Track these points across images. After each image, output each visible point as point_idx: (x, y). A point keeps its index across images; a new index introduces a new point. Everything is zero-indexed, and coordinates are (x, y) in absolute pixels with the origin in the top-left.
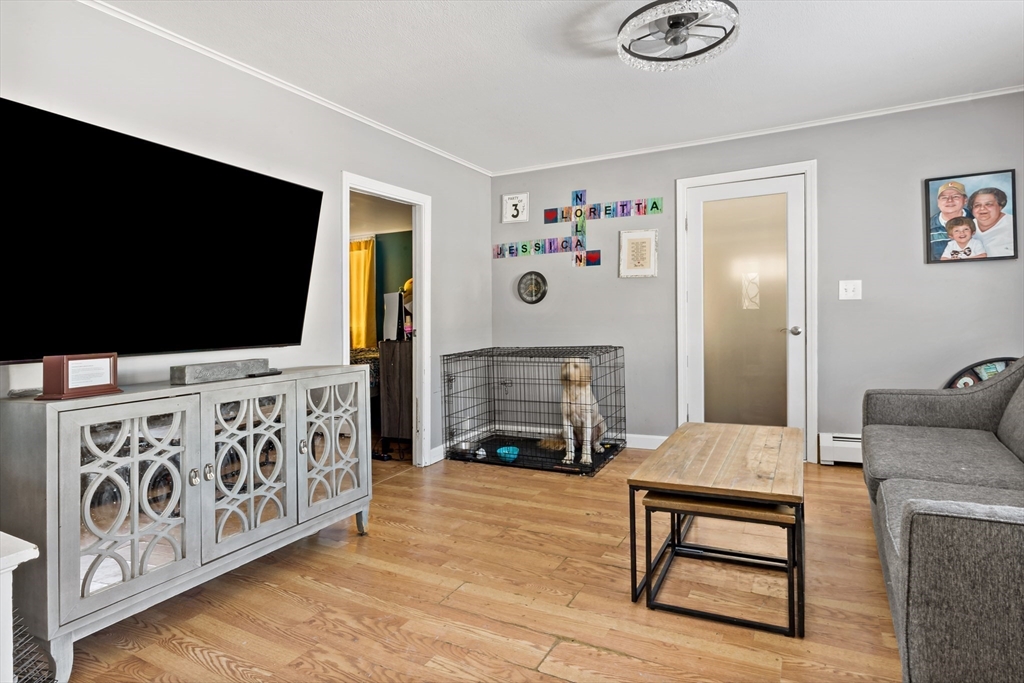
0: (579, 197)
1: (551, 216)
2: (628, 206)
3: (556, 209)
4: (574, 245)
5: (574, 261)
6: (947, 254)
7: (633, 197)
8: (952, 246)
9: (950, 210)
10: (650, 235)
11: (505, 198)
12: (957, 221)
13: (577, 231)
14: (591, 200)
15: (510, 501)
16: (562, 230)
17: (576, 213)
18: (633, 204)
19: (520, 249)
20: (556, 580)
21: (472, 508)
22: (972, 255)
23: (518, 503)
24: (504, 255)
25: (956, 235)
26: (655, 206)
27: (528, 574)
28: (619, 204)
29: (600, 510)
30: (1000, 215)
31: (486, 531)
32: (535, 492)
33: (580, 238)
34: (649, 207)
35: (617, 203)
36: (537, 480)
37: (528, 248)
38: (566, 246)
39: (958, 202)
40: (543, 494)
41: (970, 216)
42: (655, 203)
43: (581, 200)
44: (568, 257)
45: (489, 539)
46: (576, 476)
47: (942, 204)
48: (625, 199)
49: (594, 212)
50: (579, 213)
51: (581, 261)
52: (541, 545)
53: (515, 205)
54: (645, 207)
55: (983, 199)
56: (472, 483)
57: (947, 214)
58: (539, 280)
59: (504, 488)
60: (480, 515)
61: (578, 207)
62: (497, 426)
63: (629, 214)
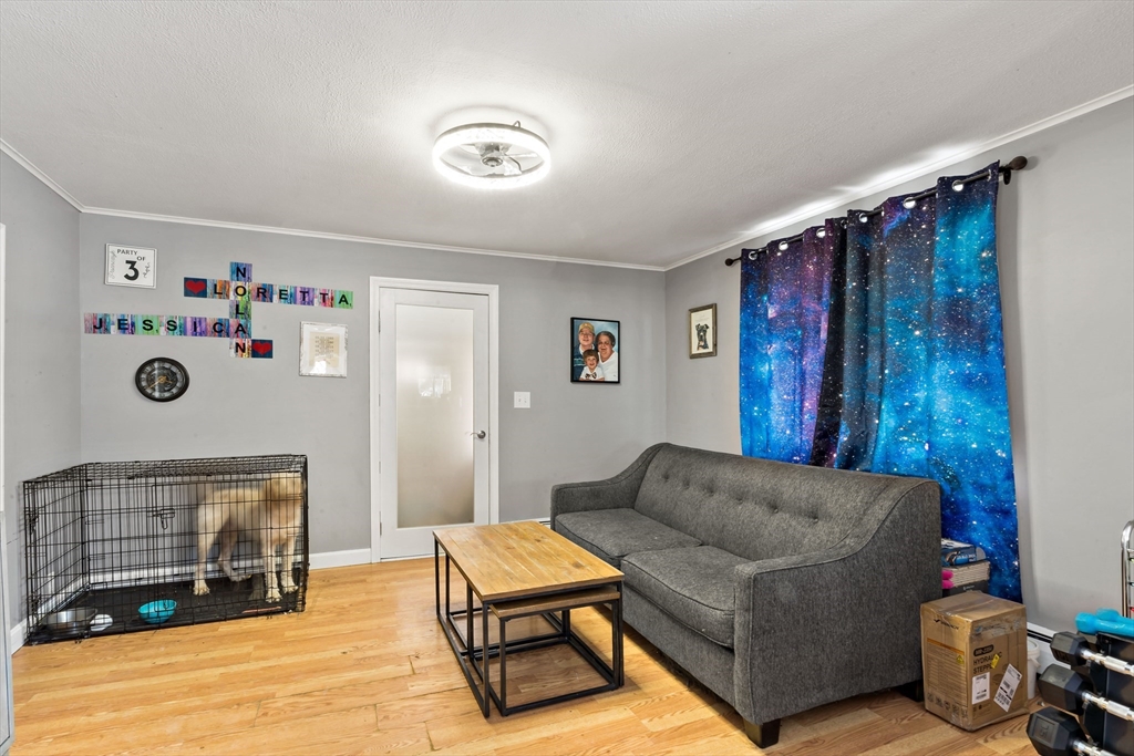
0: (241, 271)
1: (195, 287)
2: (311, 294)
3: (205, 281)
4: (232, 330)
5: (233, 350)
6: (583, 377)
7: (318, 284)
8: (586, 370)
9: (586, 343)
10: (339, 331)
11: (112, 248)
12: (589, 352)
13: (237, 312)
14: (258, 278)
15: (222, 670)
16: (214, 309)
17: (236, 290)
18: (317, 293)
19: (139, 325)
20: (391, 732)
21: (172, 697)
22: (597, 379)
23: (235, 668)
24: (107, 331)
25: (589, 362)
26: (344, 299)
27: (352, 740)
28: (299, 290)
29: (355, 644)
30: (612, 352)
31: (234, 717)
32: (247, 648)
33: (242, 322)
34: (337, 299)
35: (296, 288)
36: (232, 635)
37: (155, 324)
38: (220, 329)
39: (590, 338)
40: (257, 648)
41: (597, 350)
42: (343, 296)
43: (244, 275)
44: (226, 344)
45: (251, 724)
46: (280, 616)
47: (581, 338)
48: (307, 285)
49: (264, 293)
50: (240, 291)
51: (243, 351)
52: (328, 704)
53: (133, 263)
54: (332, 299)
55: (604, 339)
56: (127, 666)
57: (584, 346)
58: (174, 369)
59: (192, 657)
60: (197, 701)
61: (239, 284)
62: (92, 578)
63: (311, 303)
